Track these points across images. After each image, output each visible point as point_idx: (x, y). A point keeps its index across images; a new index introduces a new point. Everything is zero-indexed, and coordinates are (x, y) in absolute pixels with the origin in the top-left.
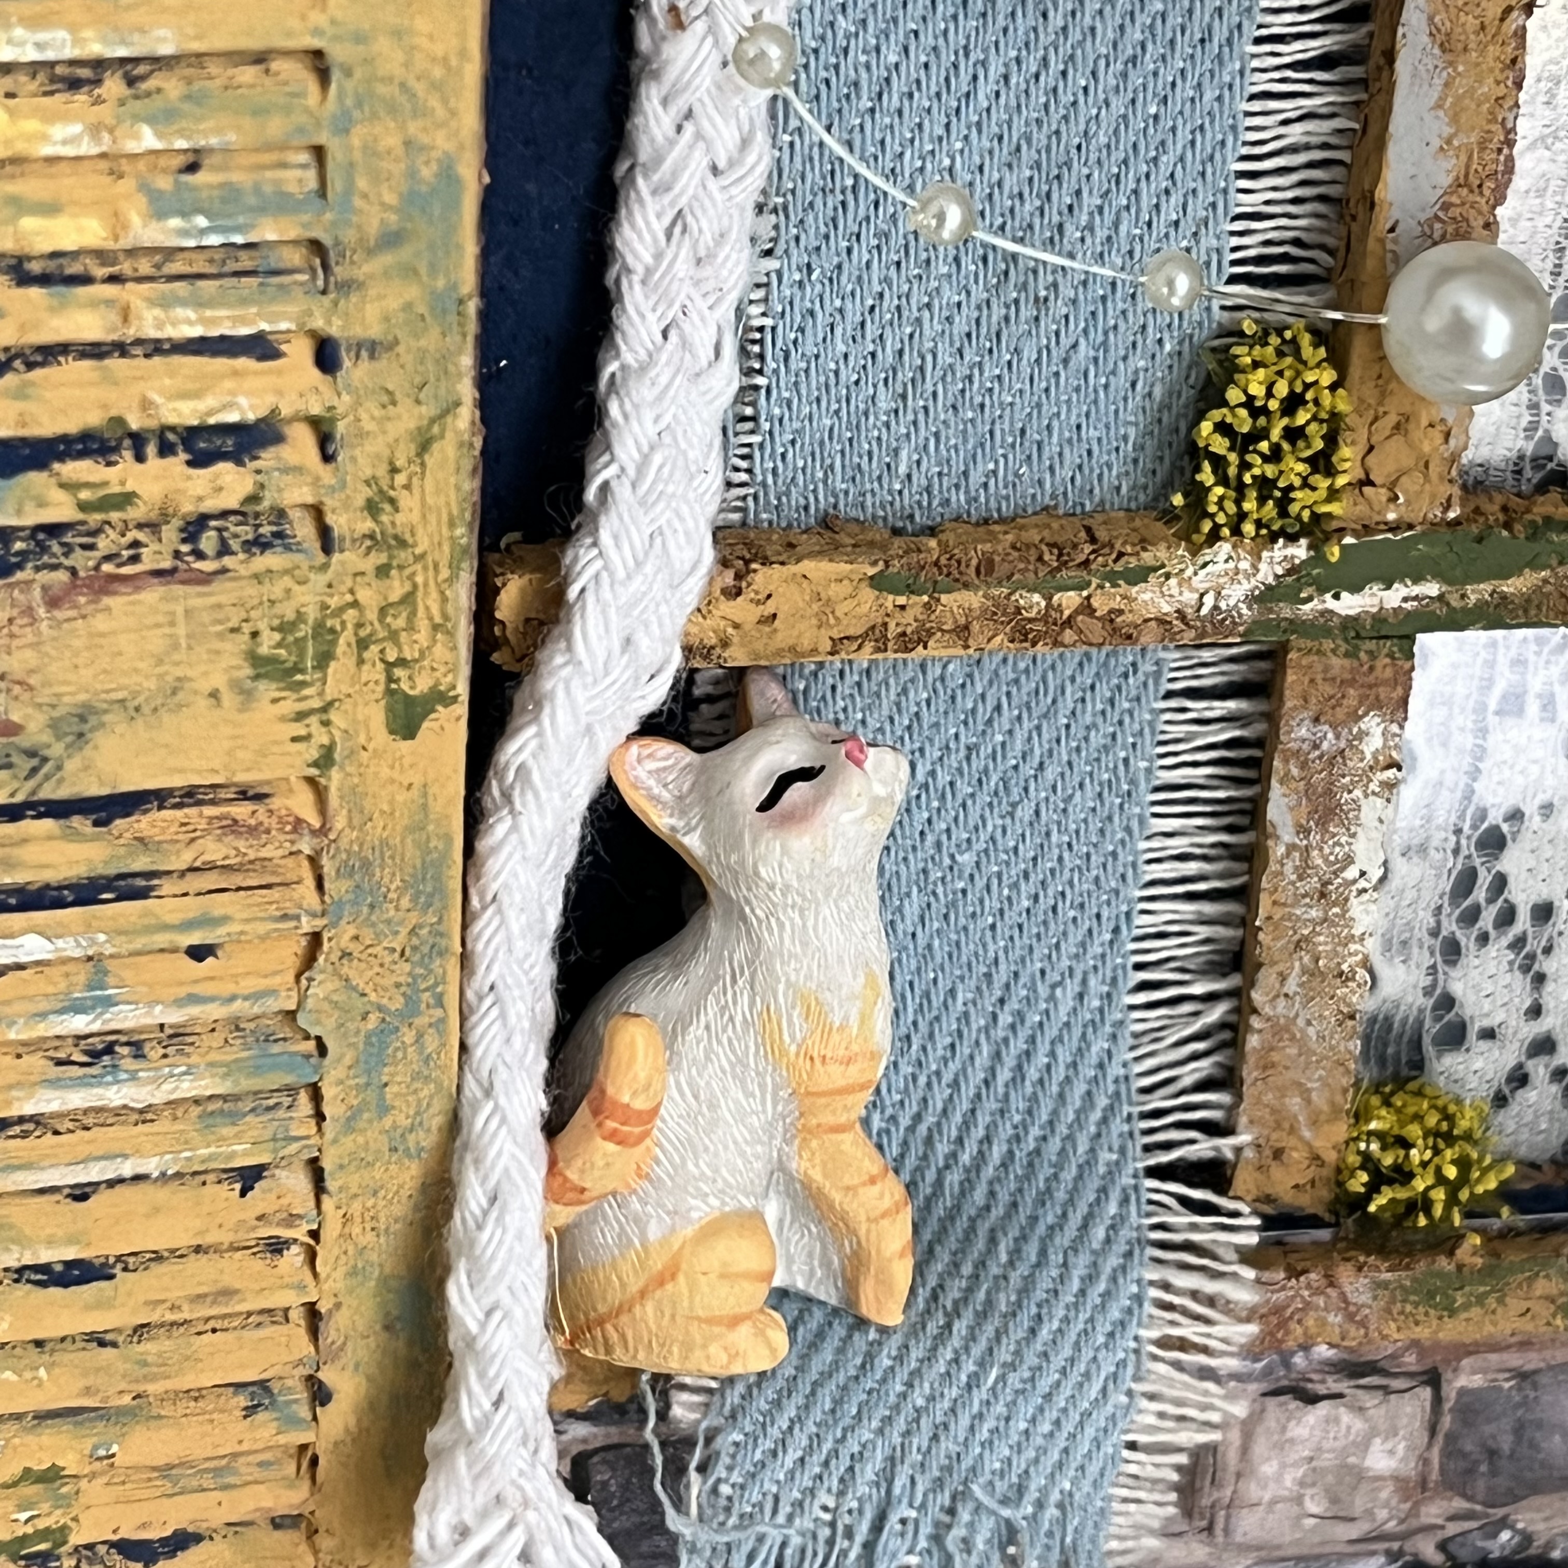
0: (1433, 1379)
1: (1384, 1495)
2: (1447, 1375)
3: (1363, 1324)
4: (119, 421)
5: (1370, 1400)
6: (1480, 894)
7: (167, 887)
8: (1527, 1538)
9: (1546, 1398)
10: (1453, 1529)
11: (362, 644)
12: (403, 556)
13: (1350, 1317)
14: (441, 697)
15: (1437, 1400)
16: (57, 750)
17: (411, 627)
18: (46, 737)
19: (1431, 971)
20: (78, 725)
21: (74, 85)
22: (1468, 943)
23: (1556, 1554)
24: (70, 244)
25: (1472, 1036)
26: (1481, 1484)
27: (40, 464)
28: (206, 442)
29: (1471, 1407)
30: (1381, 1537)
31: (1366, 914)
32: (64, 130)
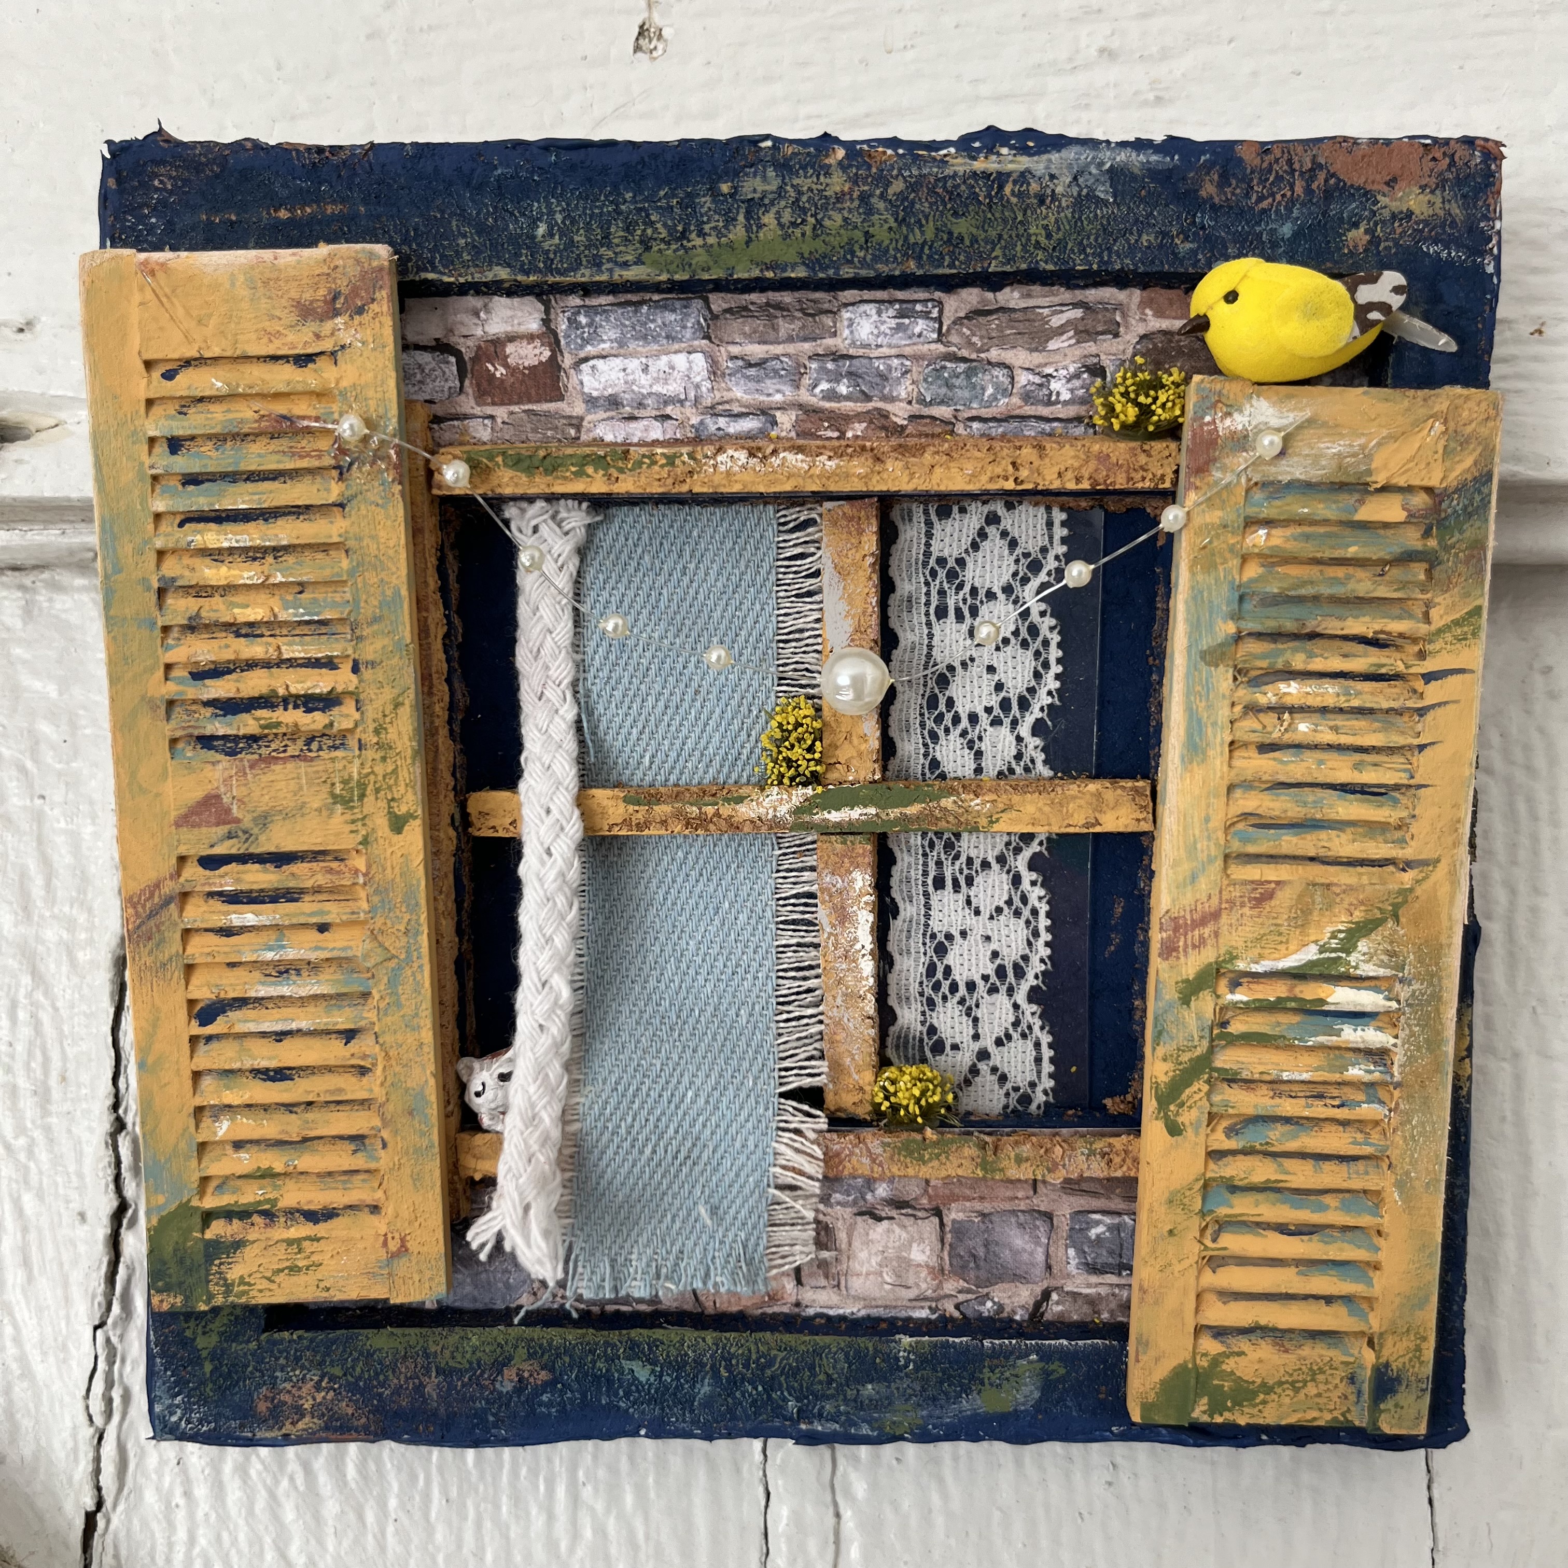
0: (938, 1213)
1: (923, 1275)
2: (945, 1212)
3: (881, 1165)
4: (274, 691)
5: (908, 1221)
6: (939, 975)
7: (307, 898)
8: (1001, 1307)
9: (997, 1229)
10: (961, 1297)
11: (377, 791)
12: (391, 753)
13: (874, 1161)
14: (411, 816)
15: (942, 1224)
16: (255, 831)
17: (396, 784)
18: (251, 825)
19: (923, 1013)
20: (264, 820)
21: (255, 559)
22: (938, 1000)
23: (1018, 1318)
24: (252, 619)
25: (948, 1048)
26: (972, 1274)
27: (247, 710)
28: (310, 702)
29: (960, 1230)
30: (926, 1299)
31: (867, 966)
32: (248, 574)
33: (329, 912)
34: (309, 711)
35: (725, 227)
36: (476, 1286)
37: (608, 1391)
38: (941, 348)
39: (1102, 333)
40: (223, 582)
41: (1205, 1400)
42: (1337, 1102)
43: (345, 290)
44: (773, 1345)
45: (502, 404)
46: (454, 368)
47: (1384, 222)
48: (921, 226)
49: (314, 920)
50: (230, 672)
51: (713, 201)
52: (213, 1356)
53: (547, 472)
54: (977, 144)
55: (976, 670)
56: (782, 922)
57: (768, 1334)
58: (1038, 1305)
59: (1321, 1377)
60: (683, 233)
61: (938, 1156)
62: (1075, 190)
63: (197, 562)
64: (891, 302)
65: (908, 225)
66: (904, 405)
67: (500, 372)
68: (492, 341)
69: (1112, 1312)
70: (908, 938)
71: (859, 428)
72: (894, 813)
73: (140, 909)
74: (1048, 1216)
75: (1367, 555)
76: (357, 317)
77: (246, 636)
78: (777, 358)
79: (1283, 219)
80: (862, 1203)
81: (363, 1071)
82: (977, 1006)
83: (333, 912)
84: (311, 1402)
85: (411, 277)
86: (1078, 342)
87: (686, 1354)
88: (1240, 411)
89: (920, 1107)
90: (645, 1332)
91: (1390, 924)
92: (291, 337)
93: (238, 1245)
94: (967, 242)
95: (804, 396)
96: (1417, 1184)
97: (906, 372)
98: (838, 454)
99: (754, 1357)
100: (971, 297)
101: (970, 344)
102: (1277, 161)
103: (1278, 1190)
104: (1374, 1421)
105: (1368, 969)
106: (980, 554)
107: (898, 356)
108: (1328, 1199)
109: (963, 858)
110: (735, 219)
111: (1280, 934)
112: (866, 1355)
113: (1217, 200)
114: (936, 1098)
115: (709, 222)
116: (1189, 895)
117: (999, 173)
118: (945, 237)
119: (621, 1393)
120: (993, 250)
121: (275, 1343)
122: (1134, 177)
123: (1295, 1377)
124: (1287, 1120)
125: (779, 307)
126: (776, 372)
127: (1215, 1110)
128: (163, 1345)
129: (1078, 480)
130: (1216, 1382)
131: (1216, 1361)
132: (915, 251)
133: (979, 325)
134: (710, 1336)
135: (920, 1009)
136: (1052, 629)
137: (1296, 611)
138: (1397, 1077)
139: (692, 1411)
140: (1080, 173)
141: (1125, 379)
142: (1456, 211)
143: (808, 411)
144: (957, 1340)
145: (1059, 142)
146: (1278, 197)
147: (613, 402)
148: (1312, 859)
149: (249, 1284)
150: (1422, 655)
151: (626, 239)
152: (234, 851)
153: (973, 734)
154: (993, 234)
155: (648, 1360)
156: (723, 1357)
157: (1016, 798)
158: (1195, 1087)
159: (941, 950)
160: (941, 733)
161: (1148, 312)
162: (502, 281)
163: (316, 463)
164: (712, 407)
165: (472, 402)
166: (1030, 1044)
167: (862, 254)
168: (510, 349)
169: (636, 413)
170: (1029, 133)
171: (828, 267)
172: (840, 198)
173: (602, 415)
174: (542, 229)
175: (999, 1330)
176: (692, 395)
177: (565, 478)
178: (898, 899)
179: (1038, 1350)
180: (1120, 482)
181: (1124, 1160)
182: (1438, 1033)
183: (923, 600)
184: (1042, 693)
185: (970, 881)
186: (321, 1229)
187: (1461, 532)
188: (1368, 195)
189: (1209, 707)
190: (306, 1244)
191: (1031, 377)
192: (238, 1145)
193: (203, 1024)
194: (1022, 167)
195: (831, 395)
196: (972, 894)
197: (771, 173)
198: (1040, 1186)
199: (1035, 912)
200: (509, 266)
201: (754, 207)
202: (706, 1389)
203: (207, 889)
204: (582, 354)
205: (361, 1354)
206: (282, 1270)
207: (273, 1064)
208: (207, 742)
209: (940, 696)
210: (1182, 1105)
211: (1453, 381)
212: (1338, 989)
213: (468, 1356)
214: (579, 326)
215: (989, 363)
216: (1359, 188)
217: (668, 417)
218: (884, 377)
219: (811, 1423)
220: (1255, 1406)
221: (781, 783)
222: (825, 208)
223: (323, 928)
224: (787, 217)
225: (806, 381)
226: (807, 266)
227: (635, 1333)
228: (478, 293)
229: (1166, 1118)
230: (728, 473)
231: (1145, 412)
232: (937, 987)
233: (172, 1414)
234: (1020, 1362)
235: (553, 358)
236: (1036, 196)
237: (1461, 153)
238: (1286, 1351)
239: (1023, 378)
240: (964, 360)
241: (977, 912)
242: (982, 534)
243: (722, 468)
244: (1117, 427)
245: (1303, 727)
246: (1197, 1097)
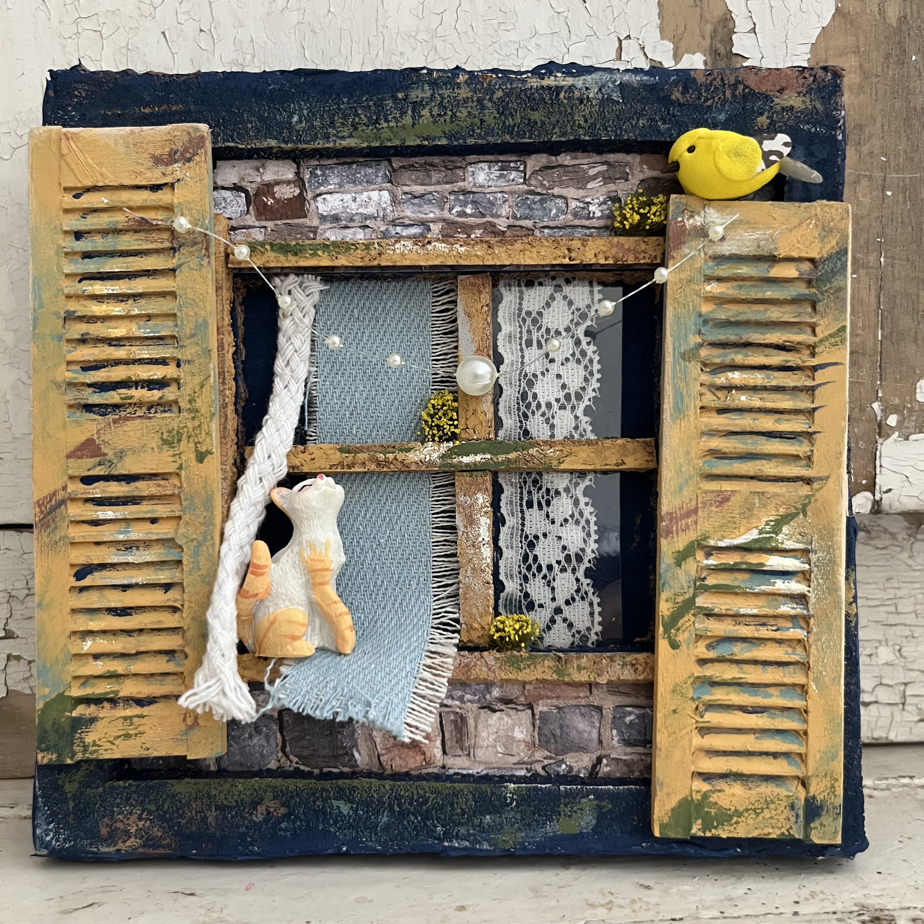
0: (530, 707)
1: (522, 747)
2: (535, 706)
3: (494, 672)
4: (130, 377)
5: (512, 712)
7: (145, 503)
8: (571, 768)
9: (568, 717)
10: (546, 762)
11: (189, 437)
12: (198, 414)
13: (489, 669)
14: (209, 452)
15: (533, 714)
16: (115, 461)
17: (200, 433)
18: (113, 457)
19: (521, 585)
20: (121, 455)
21: (122, 301)
22: (530, 576)
23: (582, 775)
24: (119, 335)
25: (536, 606)
26: (553, 747)
27: (114, 389)
28: (151, 384)
29: (544, 717)
30: (524, 763)
31: (487, 552)
32: (116, 309)
33: (157, 511)
34: (150, 389)
35: (400, 117)
36: (242, 755)
37: (323, 821)
38: (525, 187)
39: (619, 179)
40: (103, 314)
41: (700, 821)
42: (774, 628)
43: (181, 149)
44: (427, 790)
45: (271, 220)
46: (244, 200)
47: (777, 112)
48: (513, 115)
49: (147, 516)
50: (104, 367)
51: (393, 103)
52: (74, 797)
53: (296, 254)
54: (543, 71)
55: (550, 376)
56: (436, 528)
57: (424, 782)
58: (594, 767)
59: (772, 806)
60: (377, 120)
61: (529, 666)
62: (600, 96)
63: (88, 303)
64: (497, 162)
65: (505, 116)
66: (505, 219)
67: (271, 201)
68: (266, 185)
69: (641, 772)
70: (512, 538)
71: (478, 233)
72: (501, 458)
73: (43, 509)
74: (599, 709)
75: (778, 297)
76: (187, 164)
77: (115, 346)
78: (430, 193)
79: (720, 112)
80: (483, 700)
81: (175, 609)
82: (554, 580)
83: (161, 510)
84: (135, 828)
85: (220, 145)
86: (605, 184)
87: (373, 796)
88: (699, 214)
89: (519, 636)
90: (347, 781)
91: (801, 516)
92: (149, 175)
93: (93, 720)
94: (539, 124)
95: (446, 214)
96: (827, 679)
97: (506, 201)
98: (466, 244)
99: (415, 798)
100: (543, 159)
101: (543, 185)
102: (715, 79)
103: (740, 685)
104: (807, 834)
105: (790, 544)
106: (551, 309)
107: (501, 192)
108: (771, 690)
109: (544, 489)
110: (406, 113)
111: (735, 523)
112: (486, 796)
113: (682, 101)
114: (529, 630)
115: (391, 114)
116: (678, 499)
117: (557, 87)
118: (526, 122)
119: (331, 822)
120: (554, 128)
121: (114, 788)
122: (634, 89)
123: (756, 806)
124: (744, 640)
125: (432, 165)
126: (430, 201)
127: (699, 633)
128: (43, 790)
129: (606, 258)
130: (706, 809)
131: (705, 796)
132: (509, 130)
133: (547, 175)
134: (388, 784)
135: (519, 582)
136: (594, 352)
137: (736, 330)
138: (812, 612)
139: (376, 834)
140: (603, 86)
141: (632, 201)
142: (819, 106)
143: (450, 223)
144: (543, 786)
145: (590, 70)
146: (716, 99)
147: (336, 218)
148: (752, 478)
149: (98, 746)
150: (813, 355)
151: (344, 124)
152: (102, 473)
153: (549, 415)
154: (553, 120)
155: (348, 800)
156: (396, 798)
157: (574, 449)
158: (686, 618)
159: (531, 545)
160: (530, 414)
161: (645, 166)
162: (272, 148)
163: (160, 246)
164: (393, 221)
165: (254, 219)
166: (586, 604)
167: (479, 131)
168: (276, 189)
169: (349, 224)
170: (573, 65)
171: (459, 138)
172: (465, 101)
173: (329, 225)
174: (296, 118)
175: (571, 781)
176: (381, 214)
177: (306, 257)
178: (505, 515)
179: (594, 792)
180: (631, 260)
181: (645, 669)
182: (834, 583)
183: (518, 336)
184: (589, 390)
185: (548, 503)
186: (145, 710)
187: (830, 283)
188: (767, 98)
189: (687, 385)
190: (135, 720)
191: (578, 204)
192: (97, 657)
193: (78, 580)
194: (570, 83)
195: (462, 214)
196: (549, 510)
197: (426, 87)
198: (594, 689)
199: (588, 522)
200: (276, 139)
201: (417, 106)
202: (385, 819)
203: (84, 496)
204: (318, 192)
205: (168, 796)
206: (119, 737)
207: (119, 605)
208: (88, 408)
209: (529, 392)
210: (678, 629)
211: (822, 198)
212: (772, 557)
213: (235, 797)
214: (317, 176)
215: (554, 196)
216: (762, 94)
217: (368, 227)
218: (492, 204)
219: (451, 841)
220: (732, 825)
221: (433, 440)
222: (458, 106)
223: (154, 521)
224: (436, 111)
225: (447, 206)
226: (447, 138)
227: (340, 782)
228: (259, 157)
229: (669, 638)
230: (402, 255)
231: (644, 217)
232: (529, 568)
233: (47, 835)
234: (583, 800)
235: (301, 194)
236: (578, 99)
237: (820, 73)
238: (750, 789)
239: (573, 204)
240: (539, 194)
241: (553, 522)
242: (552, 298)
243: (398, 251)
244: (627, 227)
245: (743, 398)
246: (687, 624)
